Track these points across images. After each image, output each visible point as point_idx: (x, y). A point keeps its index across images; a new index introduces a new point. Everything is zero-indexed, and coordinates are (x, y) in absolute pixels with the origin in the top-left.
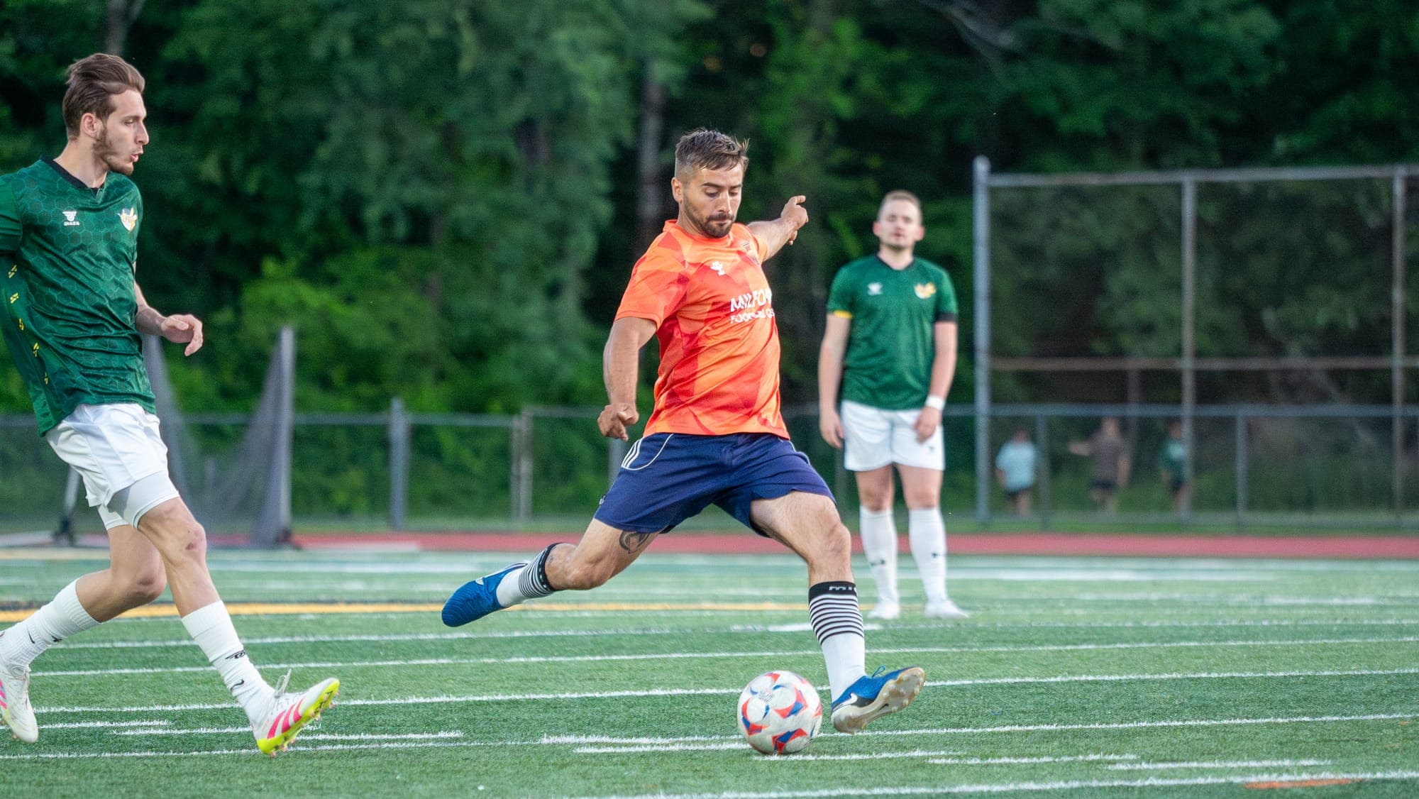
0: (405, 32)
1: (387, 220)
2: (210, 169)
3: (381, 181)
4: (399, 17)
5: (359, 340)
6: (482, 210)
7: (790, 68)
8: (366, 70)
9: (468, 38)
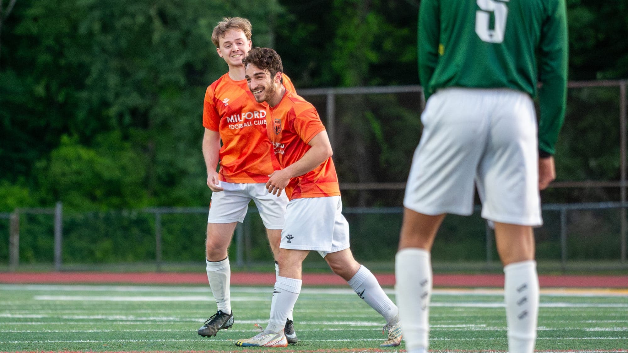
0: (126, 21)
1: (121, 116)
2: (40, 90)
3: (117, 95)
4: (124, 13)
5: (107, 175)
6: (168, 110)
7: (345, 38)
8: (108, 39)
9: (157, 23)
